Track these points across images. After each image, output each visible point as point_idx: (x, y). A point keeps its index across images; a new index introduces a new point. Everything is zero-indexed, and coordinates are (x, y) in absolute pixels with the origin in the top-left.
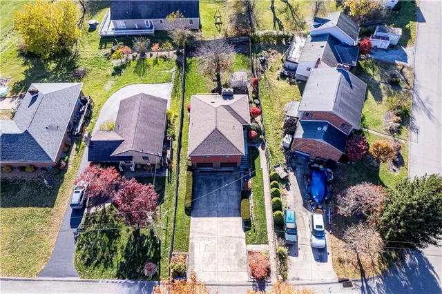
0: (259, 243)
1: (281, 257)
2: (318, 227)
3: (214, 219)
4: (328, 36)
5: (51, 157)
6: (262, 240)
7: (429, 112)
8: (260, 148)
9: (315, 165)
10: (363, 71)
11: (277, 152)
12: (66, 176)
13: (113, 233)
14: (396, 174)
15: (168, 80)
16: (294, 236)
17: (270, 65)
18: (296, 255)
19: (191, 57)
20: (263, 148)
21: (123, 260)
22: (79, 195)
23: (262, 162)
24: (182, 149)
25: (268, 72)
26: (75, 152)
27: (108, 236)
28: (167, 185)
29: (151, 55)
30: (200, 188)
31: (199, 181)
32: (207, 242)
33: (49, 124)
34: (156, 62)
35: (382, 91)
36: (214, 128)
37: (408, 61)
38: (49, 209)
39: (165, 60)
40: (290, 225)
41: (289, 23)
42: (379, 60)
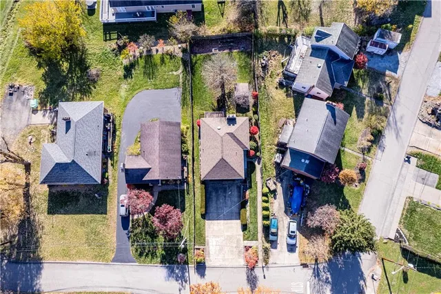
0: (252, 240)
1: (266, 251)
2: (292, 232)
3: (222, 222)
4: (327, 52)
5: (97, 180)
6: (254, 238)
7: (398, 132)
8: (256, 163)
9: (298, 179)
10: (354, 82)
11: (270, 166)
12: (109, 188)
13: (154, 234)
14: (357, 189)
15: (176, 84)
16: (275, 237)
17: (271, 69)
18: (276, 248)
19: (195, 54)
20: (259, 164)
21: (163, 252)
22: (124, 208)
23: (257, 176)
24: (195, 162)
25: (268, 79)
26: (111, 167)
27: (150, 236)
28: (186, 196)
29: (157, 51)
30: (211, 195)
31: (210, 189)
32: (217, 239)
33: (87, 150)
34: (162, 60)
35: (366, 106)
36: (221, 157)
37: (398, 71)
38: (105, 216)
39: (171, 58)
40: (273, 230)
41: (293, 11)
42: (372, 69)
